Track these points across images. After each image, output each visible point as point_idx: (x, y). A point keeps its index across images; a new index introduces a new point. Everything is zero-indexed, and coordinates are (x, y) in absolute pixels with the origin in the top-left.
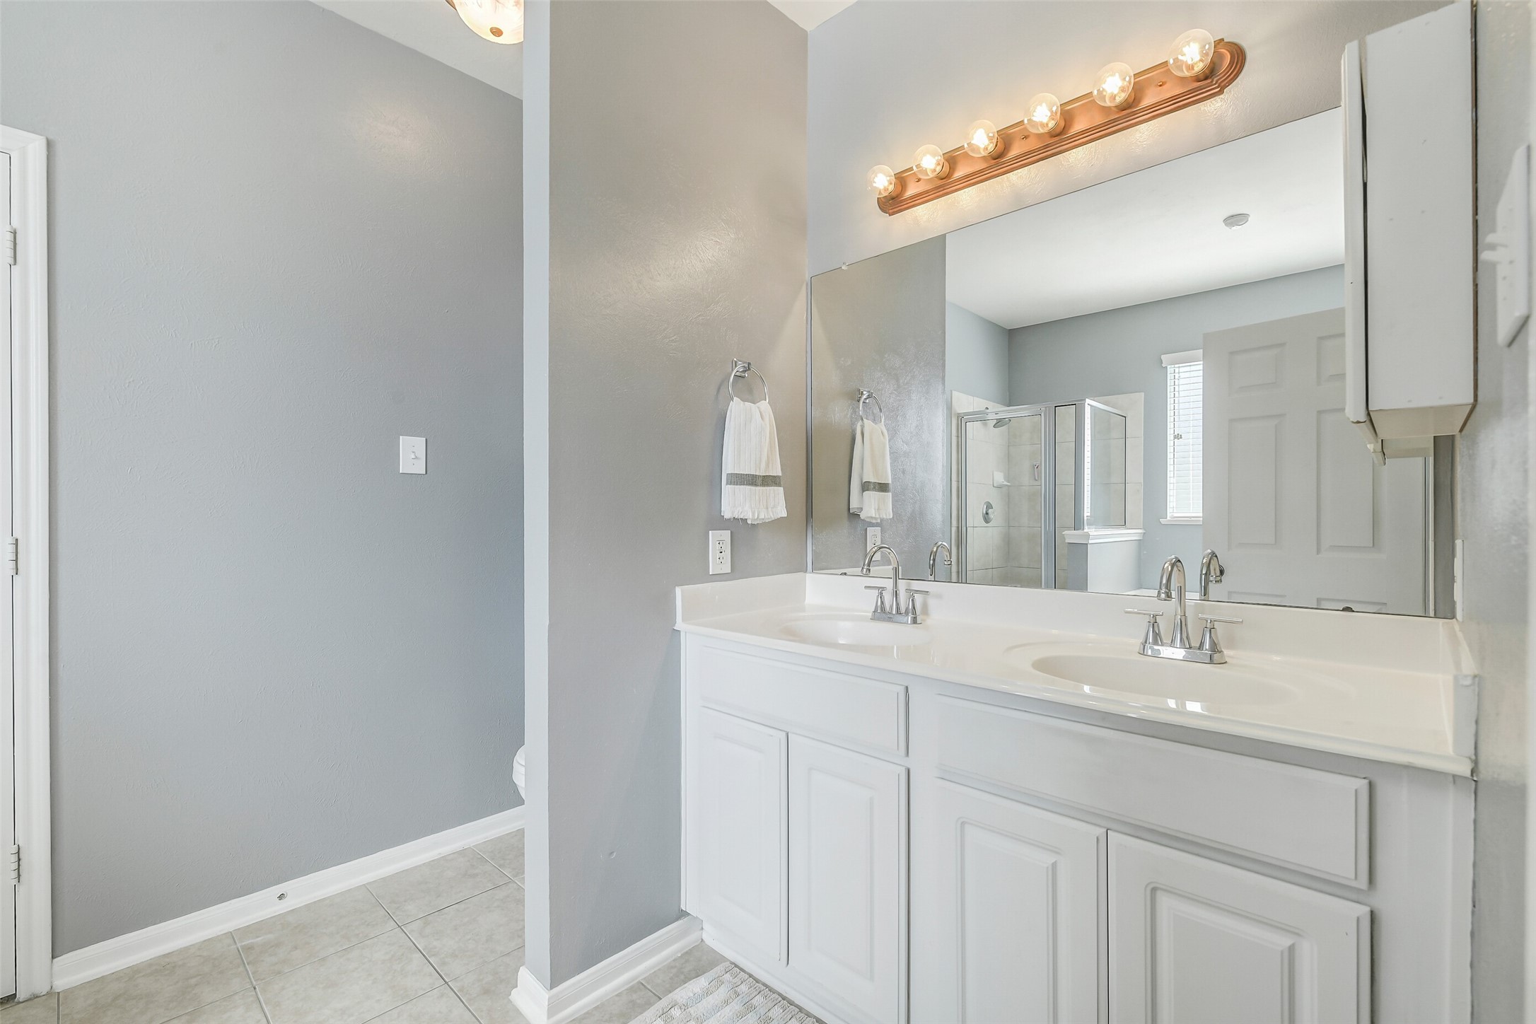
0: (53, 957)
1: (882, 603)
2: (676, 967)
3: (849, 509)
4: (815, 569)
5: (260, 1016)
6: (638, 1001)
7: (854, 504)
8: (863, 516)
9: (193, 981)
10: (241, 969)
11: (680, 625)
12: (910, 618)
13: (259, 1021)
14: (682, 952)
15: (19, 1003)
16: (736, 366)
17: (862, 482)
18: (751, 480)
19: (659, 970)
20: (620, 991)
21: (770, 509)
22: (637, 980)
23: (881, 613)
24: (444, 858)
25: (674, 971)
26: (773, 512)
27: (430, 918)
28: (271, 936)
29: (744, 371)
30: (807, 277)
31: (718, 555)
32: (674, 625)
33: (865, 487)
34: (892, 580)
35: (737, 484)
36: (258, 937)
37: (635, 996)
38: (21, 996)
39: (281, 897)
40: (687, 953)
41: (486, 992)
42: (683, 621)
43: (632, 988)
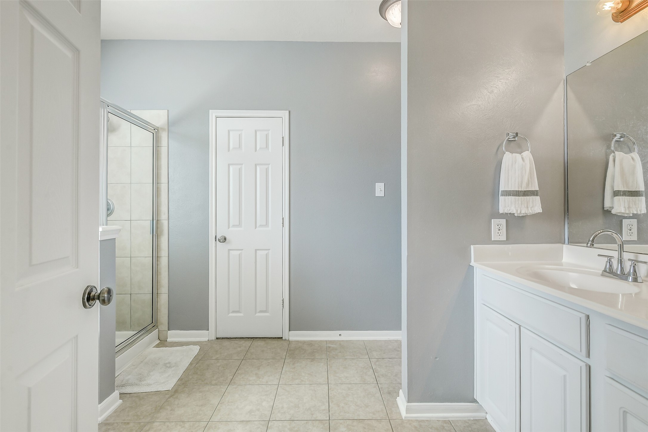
0: (289, 331)
1: (611, 266)
2: (468, 423)
3: (604, 208)
4: (570, 242)
5: (326, 368)
6: (446, 428)
7: (607, 205)
8: (613, 212)
9: (315, 351)
10: (326, 352)
11: (473, 263)
12: (631, 278)
13: (326, 369)
14: (474, 419)
15: (283, 340)
16: (508, 135)
17: (613, 191)
18: (517, 193)
19: (460, 420)
20: (439, 419)
21: (529, 209)
22: (448, 419)
23: (609, 272)
24: (390, 341)
25: (467, 424)
26: (531, 209)
27: (379, 359)
28: (335, 346)
29: (514, 137)
30: (564, 77)
31: (498, 231)
32: (470, 263)
33: (616, 193)
34: (617, 252)
35: (506, 196)
36: (332, 345)
37: (445, 425)
38: (283, 338)
39: (340, 335)
40: (476, 420)
41: (389, 393)
42: (474, 262)
43: (445, 421)
